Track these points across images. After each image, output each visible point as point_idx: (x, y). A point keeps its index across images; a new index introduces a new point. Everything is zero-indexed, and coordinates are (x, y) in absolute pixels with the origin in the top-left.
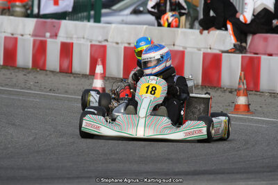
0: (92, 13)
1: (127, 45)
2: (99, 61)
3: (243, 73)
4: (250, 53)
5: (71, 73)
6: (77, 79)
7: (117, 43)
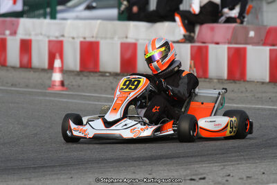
0: (48, 10)
1: (82, 40)
2: (57, 55)
3: (192, 62)
4: (198, 42)
5: (31, 68)
6: (37, 74)
7: (73, 38)
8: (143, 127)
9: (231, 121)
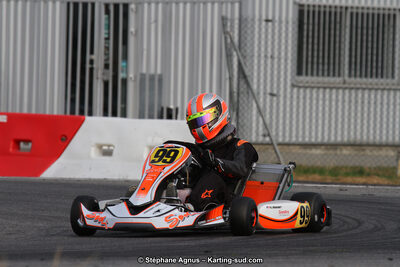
8: (183, 214)
9: (302, 207)
